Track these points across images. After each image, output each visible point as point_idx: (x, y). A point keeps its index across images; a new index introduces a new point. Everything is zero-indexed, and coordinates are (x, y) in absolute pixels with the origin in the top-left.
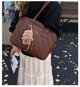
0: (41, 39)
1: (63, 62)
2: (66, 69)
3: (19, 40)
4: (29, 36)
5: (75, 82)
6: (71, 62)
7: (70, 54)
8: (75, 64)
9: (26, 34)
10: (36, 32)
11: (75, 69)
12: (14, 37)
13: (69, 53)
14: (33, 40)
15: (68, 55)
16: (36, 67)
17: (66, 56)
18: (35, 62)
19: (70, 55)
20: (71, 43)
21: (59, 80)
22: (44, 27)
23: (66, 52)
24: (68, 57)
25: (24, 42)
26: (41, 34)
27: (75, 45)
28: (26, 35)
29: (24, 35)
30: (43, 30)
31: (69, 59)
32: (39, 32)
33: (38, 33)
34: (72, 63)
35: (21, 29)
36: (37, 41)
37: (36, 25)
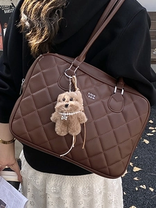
0: (106, 117)
3: (40, 124)
4: (75, 108)
6: (144, 187)
7: (134, 166)
8: (155, 192)
9: (65, 103)
12: (23, 115)
13: (131, 164)
14: (86, 120)
15: (130, 169)
16: (82, 205)
18: (80, 189)
19: (136, 169)
22: (110, 82)
25: (59, 130)
26: (105, 100)
28: (67, 106)
29: (61, 106)
30: (109, 89)
31: (136, 179)
32: (98, 97)
33: (96, 100)
34: (147, 189)
35: (44, 91)
36: (95, 124)
37: (87, 76)
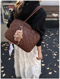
1: (44, 50)
2: (47, 55)
4: (20, 35)
5: (55, 64)
6: (49, 50)
8: (52, 51)
10: (25, 32)
11: (53, 55)
13: (46, 43)
15: (46, 45)
17: (44, 46)
20: (46, 36)
21: (44, 65)
23: (44, 43)
24: (46, 46)
25: (15, 39)
27: (49, 37)
28: (18, 34)
29: (16, 34)
33: (26, 33)
35: (14, 29)
37: (25, 26)
